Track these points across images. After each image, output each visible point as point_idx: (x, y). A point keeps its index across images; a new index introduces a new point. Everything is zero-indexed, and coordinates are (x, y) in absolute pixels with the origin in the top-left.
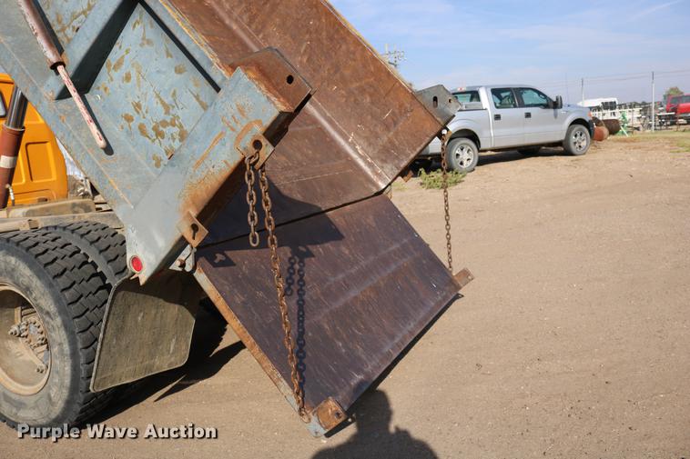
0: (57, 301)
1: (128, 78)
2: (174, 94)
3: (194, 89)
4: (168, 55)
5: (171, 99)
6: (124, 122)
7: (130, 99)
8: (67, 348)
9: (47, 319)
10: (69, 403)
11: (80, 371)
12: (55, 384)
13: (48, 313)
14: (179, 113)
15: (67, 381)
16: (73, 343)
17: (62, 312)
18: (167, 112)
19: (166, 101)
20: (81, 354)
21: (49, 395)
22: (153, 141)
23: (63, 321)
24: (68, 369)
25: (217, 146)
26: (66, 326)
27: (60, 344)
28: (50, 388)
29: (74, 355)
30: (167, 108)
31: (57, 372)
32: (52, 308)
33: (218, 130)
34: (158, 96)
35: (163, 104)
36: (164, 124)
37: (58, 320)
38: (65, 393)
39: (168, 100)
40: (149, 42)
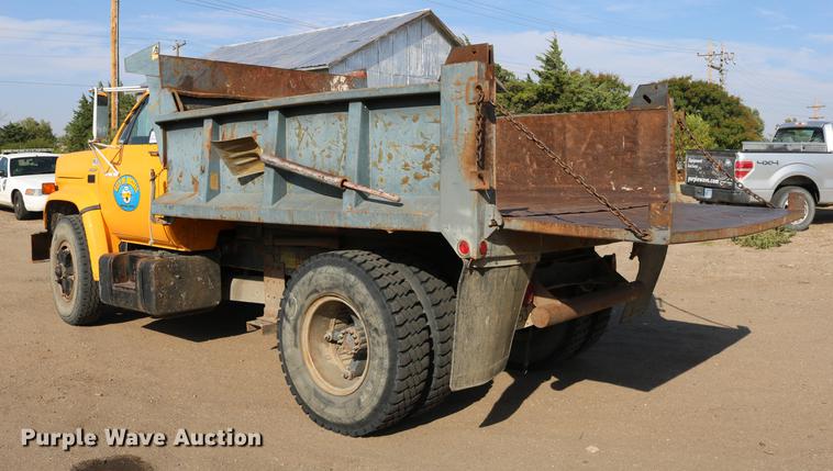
0: (387, 321)
1: (390, 157)
2: (422, 134)
3: (431, 119)
4: (404, 118)
5: (421, 139)
6: (405, 186)
7: (399, 168)
8: (386, 363)
9: (374, 334)
10: (376, 410)
11: (393, 385)
12: (368, 392)
13: (376, 330)
14: (432, 141)
15: (380, 391)
16: (393, 359)
17: (389, 331)
18: (425, 149)
19: (420, 144)
20: (398, 370)
21: (359, 400)
22: (428, 175)
23: (389, 340)
24: (383, 381)
25: (459, 117)
26: (391, 345)
27: (381, 359)
28: (361, 393)
29: (392, 370)
30: (422, 147)
31: (372, 382)
32: (381, 327)
33: (454, 108)
34: (414, 146)
35: (419, 147)
36: (427, 157)
37: (384, 338)
38: (375, 401)
39: (420, 141)
40: (390, 124)
